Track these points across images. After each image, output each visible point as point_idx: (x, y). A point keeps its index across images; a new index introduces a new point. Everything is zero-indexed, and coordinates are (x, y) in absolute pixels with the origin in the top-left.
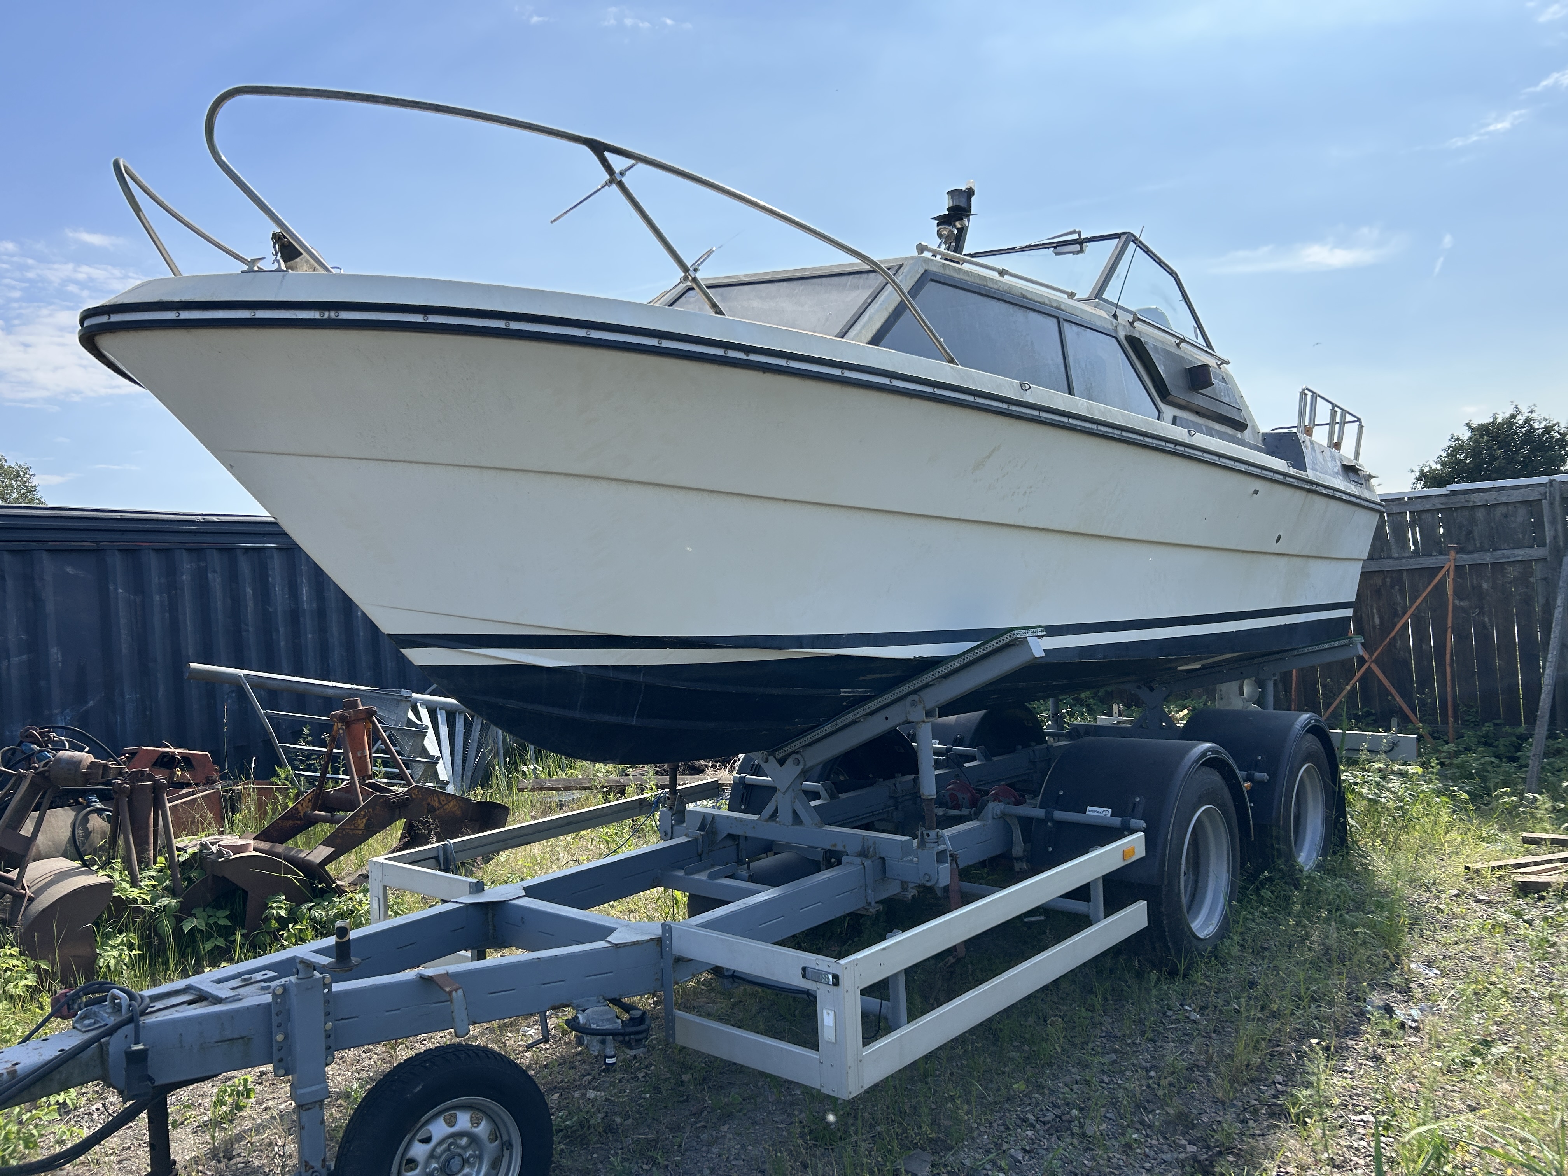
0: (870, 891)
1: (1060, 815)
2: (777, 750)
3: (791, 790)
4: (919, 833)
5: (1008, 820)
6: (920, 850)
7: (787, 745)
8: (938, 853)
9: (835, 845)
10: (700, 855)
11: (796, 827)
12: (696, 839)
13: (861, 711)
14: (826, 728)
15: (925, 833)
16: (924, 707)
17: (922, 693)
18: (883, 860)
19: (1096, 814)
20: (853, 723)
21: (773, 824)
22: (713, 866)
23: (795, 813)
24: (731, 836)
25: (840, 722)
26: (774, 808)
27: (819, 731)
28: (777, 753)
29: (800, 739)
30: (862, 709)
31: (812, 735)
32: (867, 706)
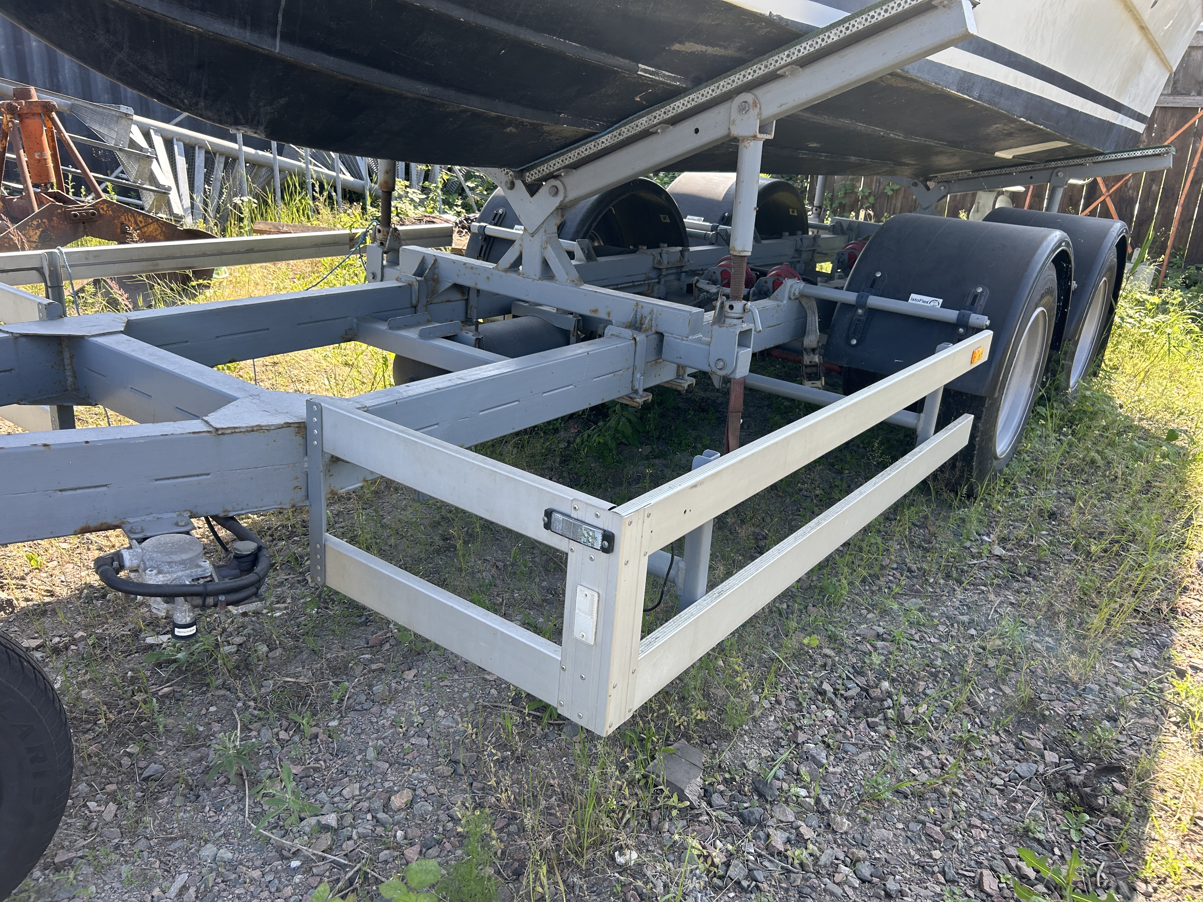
0: (638, 376)
1: (875, 301)
2: (529, 169)
3: (542, 231)
4: (718, 304)
5: (803, 303)
6: (716, 327)
7: (542, 163)
8: (741, 332)
9: (596, 311)
10: (415, 307)
11: (546, 283)
12: (410, 285)
13: (661, 114)
14: (603, 139)
15: (727, 304)
16: (760, 114)
17: (760, 92)
18: (661, 336)
19: (921, 303)
20: (645, 134)
21: (513, 275)
22: (429, 322)
23: (545, 263)
24: (458, 287)
25: (627, 131)
26: (517, 255)
27: (593, 143)
28: (528, 174)
29: (563, 154)
30: (663, 110)
31: (581, 149)
32: (672, 105)
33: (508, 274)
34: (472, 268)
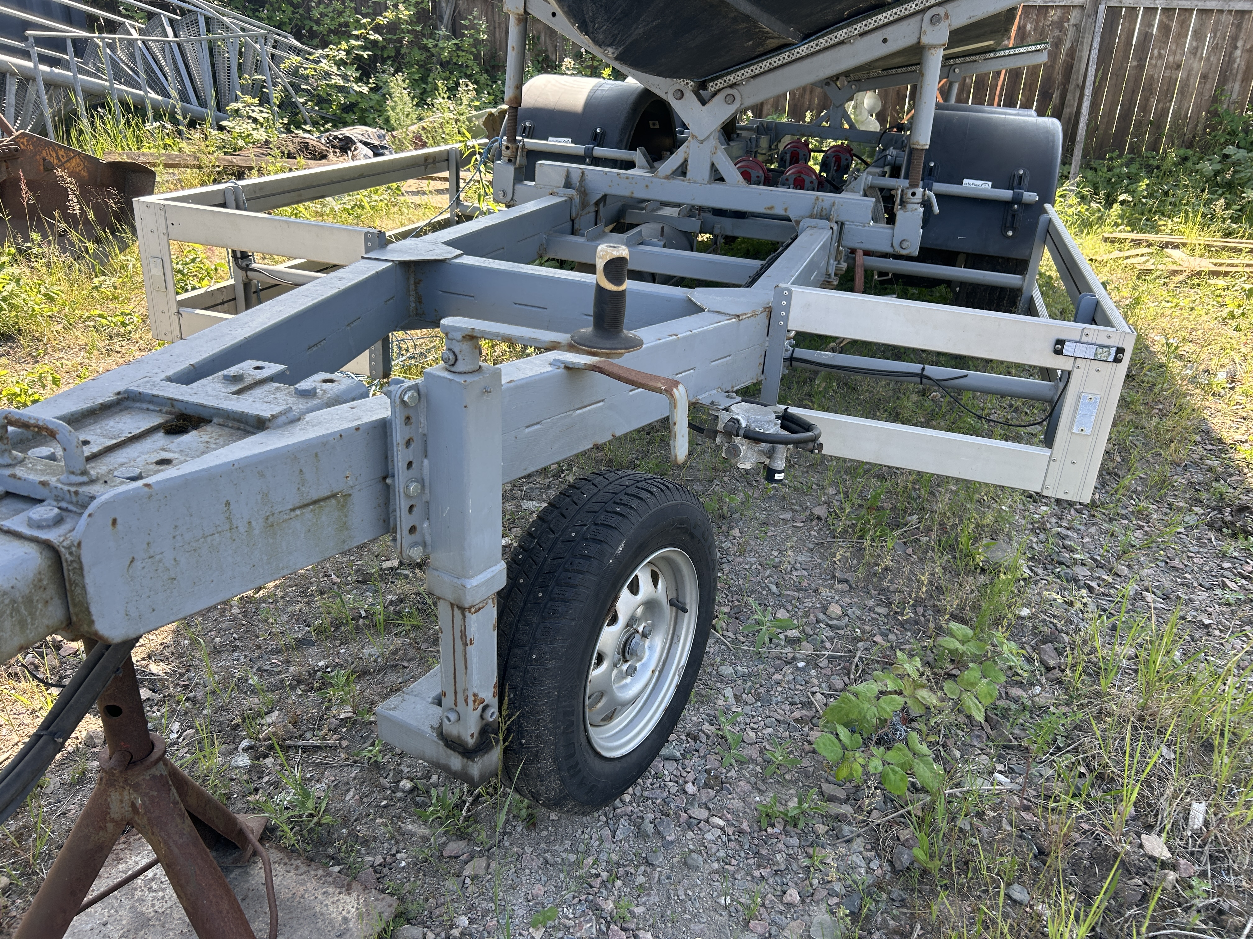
0: (832, 261)
1: (939, 187)
3: (712, 137)
6: (900, 212)
10: (574, 220)
11: (715, 186)
12: (569, 200)
13: (862, 26)
15: (909, 192)
16: (950, 25)
17: (950, 6)
19: (974, 186)
20: (839, 44)
21: (677, 182)
23: (714, 169)
24: (608, 198)
25: (823, 42)
26: (681, 161)
27: (787, 54)
28: (711, 84)
29: (752, 65)
30: (864, 23)
31: (774, 59)
32: (874, 19)
33: (671, 181)
34: (627, 178)
